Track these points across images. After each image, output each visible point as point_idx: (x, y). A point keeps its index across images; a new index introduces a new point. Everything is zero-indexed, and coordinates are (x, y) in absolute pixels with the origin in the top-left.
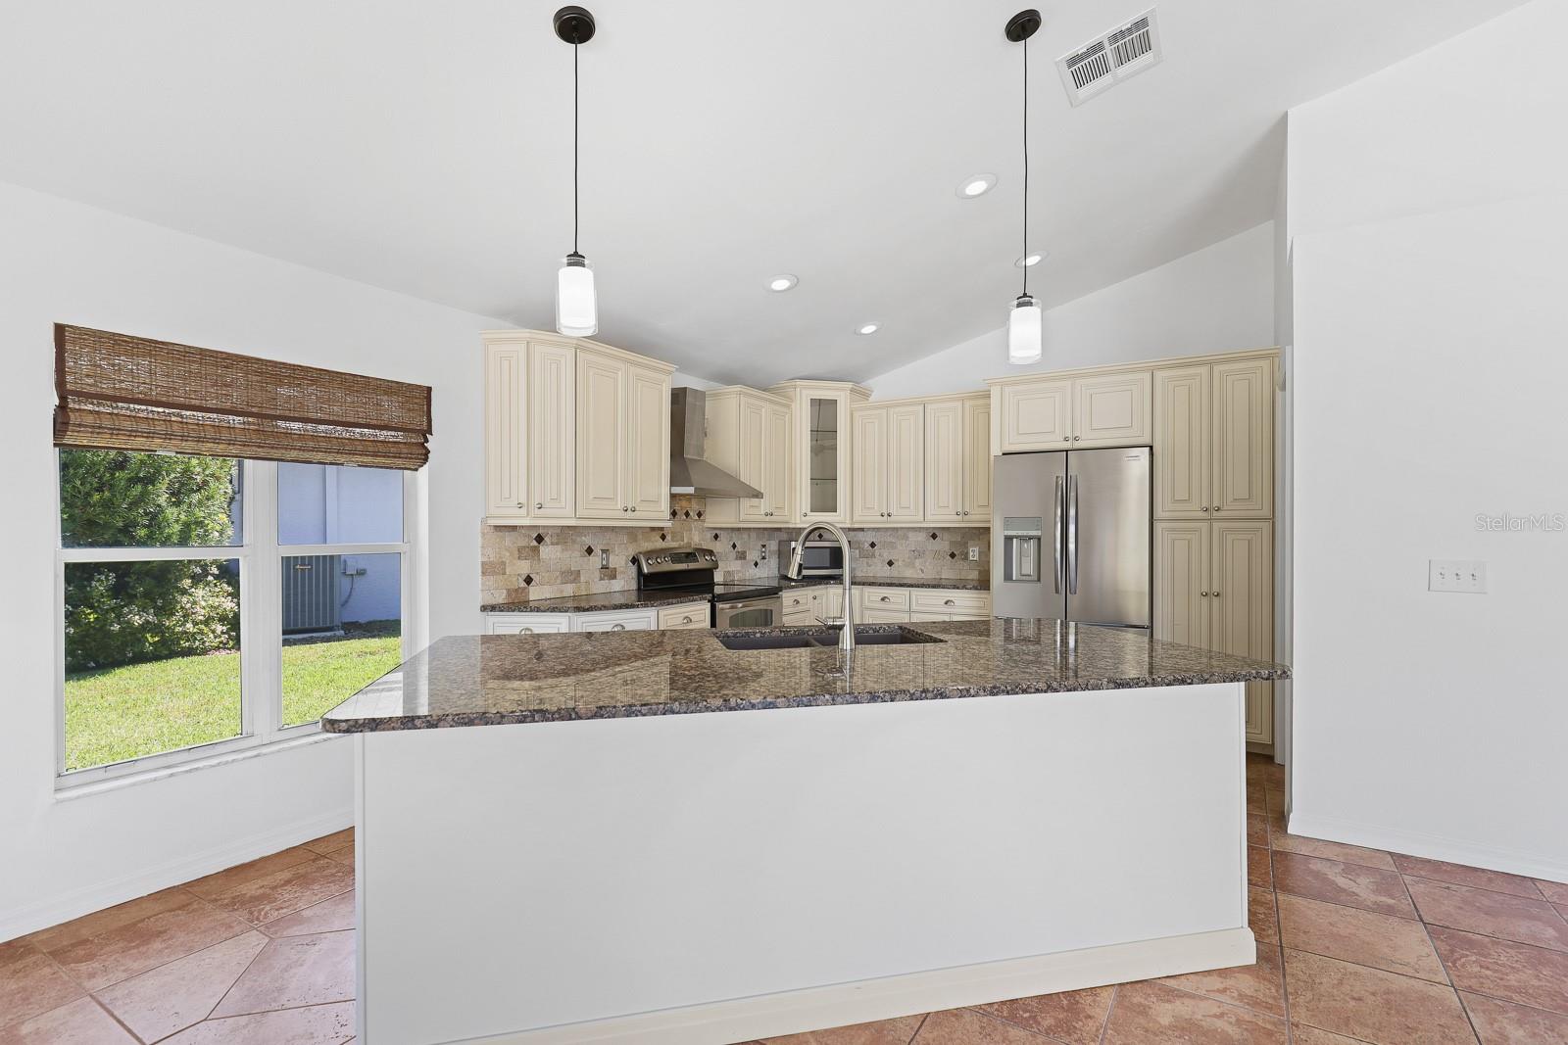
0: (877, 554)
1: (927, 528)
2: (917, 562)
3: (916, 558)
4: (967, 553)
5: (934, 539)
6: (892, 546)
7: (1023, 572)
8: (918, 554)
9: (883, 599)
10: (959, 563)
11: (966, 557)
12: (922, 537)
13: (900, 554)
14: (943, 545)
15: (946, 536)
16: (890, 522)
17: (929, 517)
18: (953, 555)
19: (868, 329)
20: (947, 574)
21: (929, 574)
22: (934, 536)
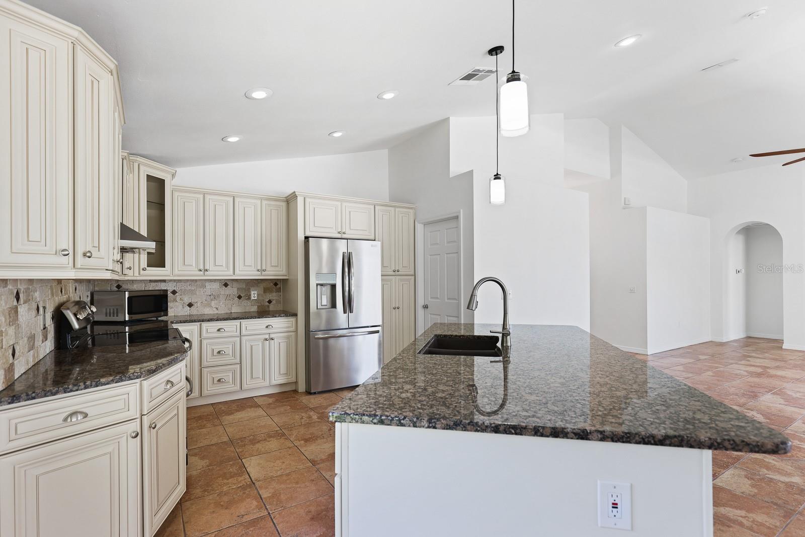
0: (178, 299)
1: (220, 280)
2: (213, 303)
3: (212, 300)
4: (250, 295)
5: (226, 287)
6: (192, 292)
7: (323, 304)
8: (214, 297)
9: (219, 330)
10: (244, 302)
11: (249, 298)
12: (216, 286)
13: (199, 297)
14: (232, 291)
15: (235, 284)
16: (207, 276)
17: (237, 272)
18: (239, 297)
19: (233, 139)
20: (236, 309)
21: (223, 310)
22: (226, 285)
